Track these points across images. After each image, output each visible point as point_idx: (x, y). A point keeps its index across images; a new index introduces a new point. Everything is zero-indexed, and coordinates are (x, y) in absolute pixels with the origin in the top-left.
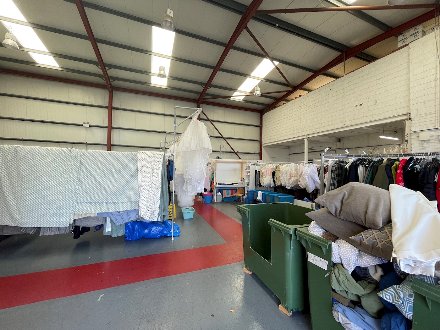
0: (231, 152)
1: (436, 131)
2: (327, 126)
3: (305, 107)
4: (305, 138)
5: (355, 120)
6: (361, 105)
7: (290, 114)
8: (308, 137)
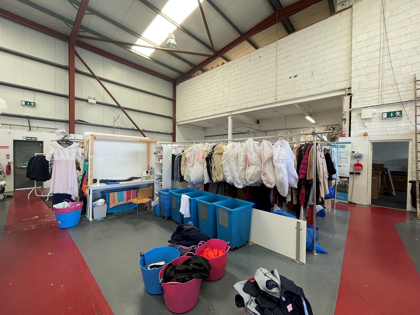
0: (133, 130)
1: (378, 108)
2: (255, 101)
3: (229, 77)
4: (229, 116)
5: (289, 95)
6: (296, 76)
7: (210, 86)
8: (232, 114)
